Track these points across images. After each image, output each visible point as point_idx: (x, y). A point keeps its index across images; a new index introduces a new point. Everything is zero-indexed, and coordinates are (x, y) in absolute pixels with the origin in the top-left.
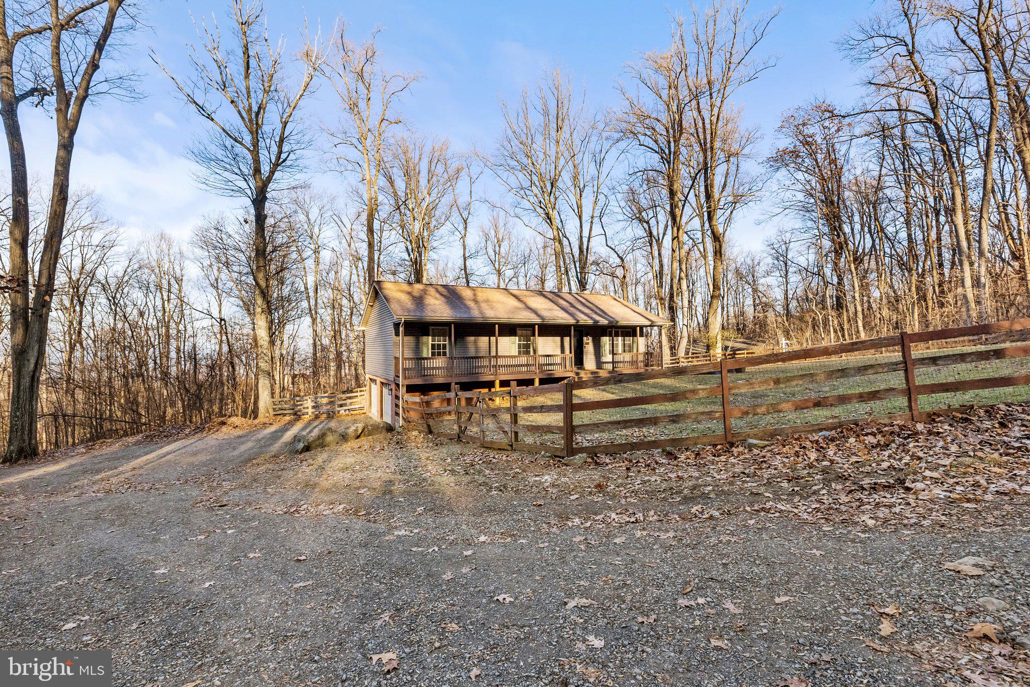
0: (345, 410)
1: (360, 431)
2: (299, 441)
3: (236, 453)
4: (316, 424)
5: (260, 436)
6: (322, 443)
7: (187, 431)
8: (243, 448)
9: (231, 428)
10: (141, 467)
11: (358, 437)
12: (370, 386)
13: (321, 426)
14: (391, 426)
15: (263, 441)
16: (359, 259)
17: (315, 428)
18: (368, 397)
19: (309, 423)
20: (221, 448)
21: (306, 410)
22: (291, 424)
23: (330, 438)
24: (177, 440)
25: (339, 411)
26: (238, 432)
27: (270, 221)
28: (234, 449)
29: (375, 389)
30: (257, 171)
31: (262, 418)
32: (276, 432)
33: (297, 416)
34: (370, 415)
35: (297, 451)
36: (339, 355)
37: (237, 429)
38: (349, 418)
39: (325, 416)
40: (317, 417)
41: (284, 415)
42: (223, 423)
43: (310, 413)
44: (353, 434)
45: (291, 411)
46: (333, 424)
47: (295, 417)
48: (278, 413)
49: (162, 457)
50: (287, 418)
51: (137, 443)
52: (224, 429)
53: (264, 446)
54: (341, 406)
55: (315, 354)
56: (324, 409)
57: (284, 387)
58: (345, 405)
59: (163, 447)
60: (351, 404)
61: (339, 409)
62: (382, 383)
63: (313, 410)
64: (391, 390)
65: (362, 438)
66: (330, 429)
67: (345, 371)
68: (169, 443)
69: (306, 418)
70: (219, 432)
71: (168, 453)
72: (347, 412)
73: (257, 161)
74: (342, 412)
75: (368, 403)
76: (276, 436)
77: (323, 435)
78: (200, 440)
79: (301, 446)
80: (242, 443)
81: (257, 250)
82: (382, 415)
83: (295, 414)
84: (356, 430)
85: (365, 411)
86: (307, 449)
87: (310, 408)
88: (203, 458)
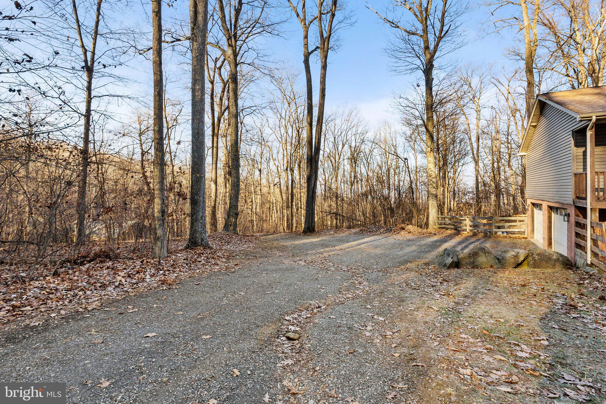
0: (503, 232)
1: (522, 259)
2: (448, 255)
3: (401, 253)
4: (472, 240)
5: (423, 242)
6: (473, 262)
7: (382, 230)
8: (408, 250)
9: (406, 232)
10: (345, 249)
11: (518, 265)
12: (533, 211)
13: (476, 243)
14: (568, 260)
15: (424, 247)
16: (517, 110)
17: (470, 244)
18: (530, 222)
19: (466, 239)
20: (393, 246)
21: (465, 228)
22: (451, 237)
23: (482, 259)
24: (373, 235)
25: (496, 233)
26: (410, 237)
27: (435, 82)
28: (402, 249)
29: (540, 216)
30: (427, 48)
31: (431, 229)
32: (436, 241)
33: (458, 231)
34: (532, 240)
35: (445, 265)
36: (497, 186)
37: (410, 234)
38: (508, 240)
39: (482, 234)
40: (475, 235)
41: (447, 229)
42: (403, 229)
43: (468, 230)
44: (512, 260)
45: (452, 227)
46: (488, 245)
47: (455, 231)
48: (442, 227)
49: (359, 245)
50: (449, 232)
51: (355, 233)
52: (403, 233)
53: (423, 252)
54: (499, 227)
55: (477, 188)
56: (482, 228)
57: (450, 208)
58: (503, 227)
59: (364, 238)
60: (510, 227)
61: (496, 230)
62: (551, 208)
63: (471, 228)
64: (568, 215)
65: (525, 268)
66: (483, 249)
67: (504, 200)
68: (369, 236)
69: (465, 234)
70: (399, 234)
71: (363, 243)
72: (505, 234)
73: (426, 42)
74: (500, 233)
75: (530, 228)
76: (435, 245)
77: (474, 254)
78: (385, 237)
79: (449, 260)
80: (408, 246)
81: (427, 105)
82: (550, 244)
83: (456, 229)
84: (516, 256)
85: (526, 236)
86: (457, 265)
87: (468, 226)
88: (379, 251)
